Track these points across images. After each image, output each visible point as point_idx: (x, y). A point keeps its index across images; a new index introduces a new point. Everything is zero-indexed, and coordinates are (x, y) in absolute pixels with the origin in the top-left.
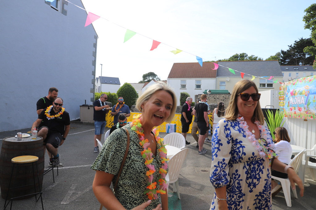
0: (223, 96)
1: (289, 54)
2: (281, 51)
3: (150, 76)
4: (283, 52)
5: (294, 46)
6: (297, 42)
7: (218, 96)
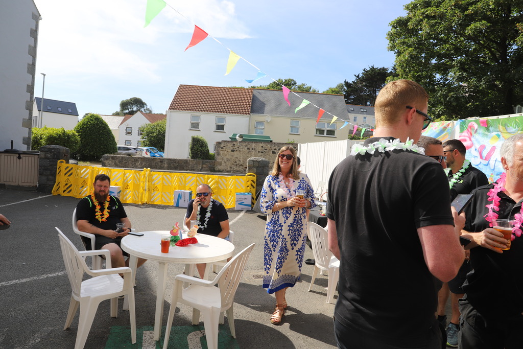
0: (261, 145)
1: (355, 88)
2: (345, 81)
3: (134, 104)
4: (347, 83)
5: (363, 77)
6: (366, 72)
7: (253, 145)
